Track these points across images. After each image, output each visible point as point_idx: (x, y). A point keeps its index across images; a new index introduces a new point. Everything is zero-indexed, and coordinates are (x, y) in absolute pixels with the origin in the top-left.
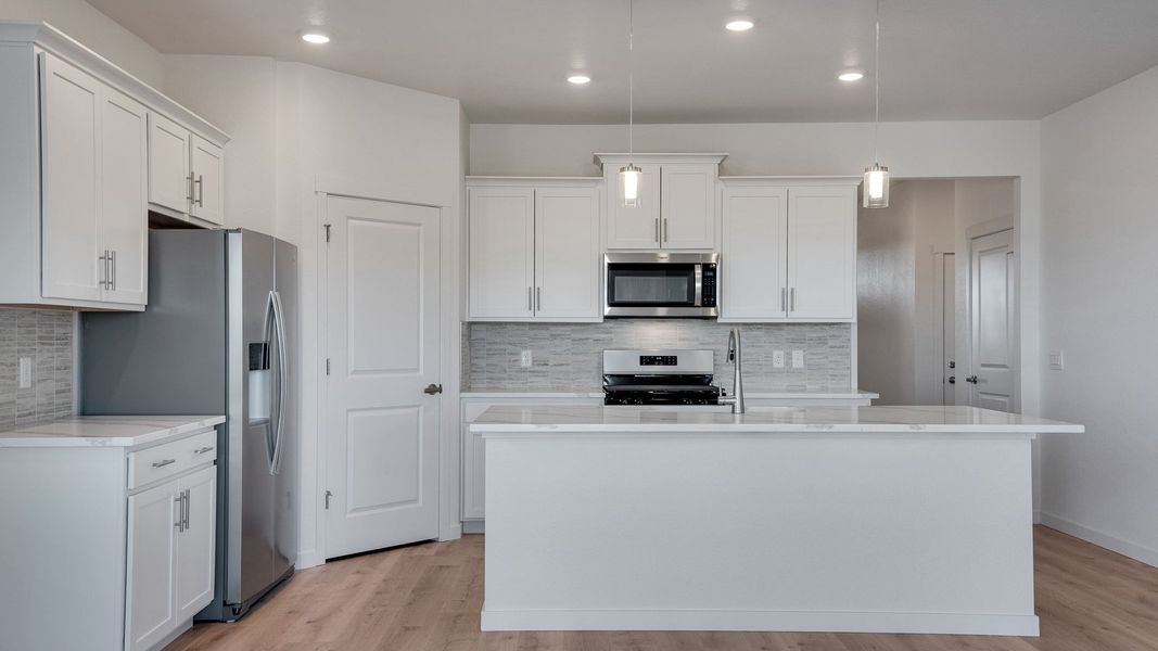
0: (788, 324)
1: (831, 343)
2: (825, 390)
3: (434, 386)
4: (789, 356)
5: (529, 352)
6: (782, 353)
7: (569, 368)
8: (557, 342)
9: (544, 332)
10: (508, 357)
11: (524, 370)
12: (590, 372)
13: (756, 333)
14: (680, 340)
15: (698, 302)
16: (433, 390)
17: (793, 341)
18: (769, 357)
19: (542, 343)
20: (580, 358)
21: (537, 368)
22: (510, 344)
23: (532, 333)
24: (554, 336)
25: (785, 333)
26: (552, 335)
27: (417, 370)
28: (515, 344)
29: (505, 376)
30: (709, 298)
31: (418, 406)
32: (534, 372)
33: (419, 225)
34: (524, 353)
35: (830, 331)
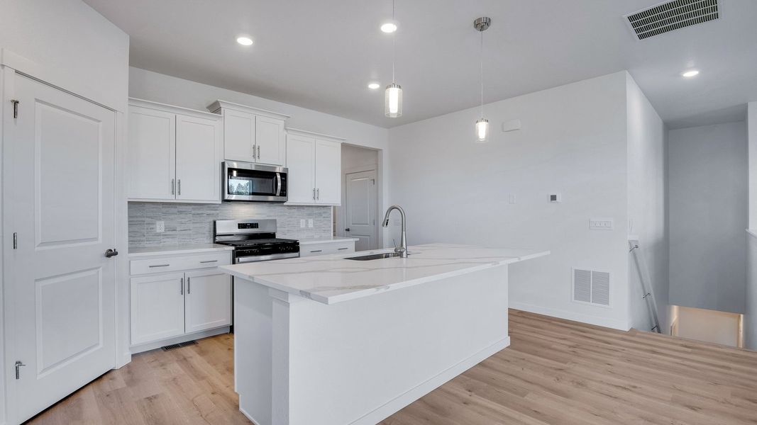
0: (307, 206)
1: (324, 215)
2: (320, 239)
3: (111, 250)
4: (307, 221)
5: (163, 222)
6: (304, 220)
7: (191, 232)
8: (182, 216)
9: (173, 209)
10: (146, 226)
11: (159, 235)
12: (204, 234)
13: (293, 210)
14: (256, 214)
15: (278, 194)
16: (111, 254)
17: (309, 215)
18: (299, 223)
19: (172, 216)
20: (198, 225)
21: (168, 233)
22: (149, 217)
23: (164, 210)
24: (181, 212)
25: (306, 211)
26: (178, 212)
27: (96, 239)
28: (152, 218)
29: (144, 238)
30: (284, 193)
31: (99, 268)
32: (165, 235)
33: (99, 121)
34: (158, 223)
35: (322, 210)
